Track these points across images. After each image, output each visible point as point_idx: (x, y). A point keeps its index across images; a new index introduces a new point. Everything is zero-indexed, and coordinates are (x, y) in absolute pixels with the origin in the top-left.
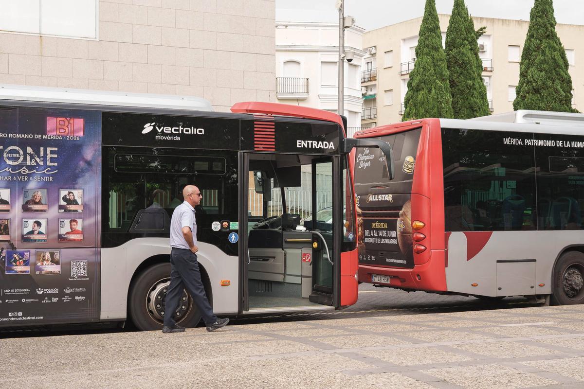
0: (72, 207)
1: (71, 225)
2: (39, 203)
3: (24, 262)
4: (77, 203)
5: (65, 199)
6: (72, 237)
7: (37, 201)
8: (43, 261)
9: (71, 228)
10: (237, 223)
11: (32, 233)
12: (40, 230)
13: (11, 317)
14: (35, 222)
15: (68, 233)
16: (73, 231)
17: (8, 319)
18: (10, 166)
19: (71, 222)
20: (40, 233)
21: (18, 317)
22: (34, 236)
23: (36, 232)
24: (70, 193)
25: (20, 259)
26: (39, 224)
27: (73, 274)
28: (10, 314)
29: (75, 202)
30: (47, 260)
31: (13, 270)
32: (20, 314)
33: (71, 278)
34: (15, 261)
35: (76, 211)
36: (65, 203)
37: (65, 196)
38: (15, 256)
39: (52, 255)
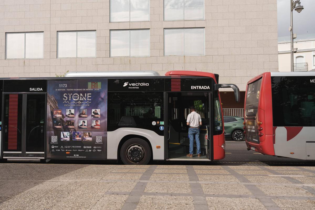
0: (96, 116)
1: (96, 122)
2: (84, 114)
3: (79, 136)
4: (98, 114)
5: (94, 113)
6: (96, 127)
7: (84, 113)
8: (86, 136)
9: (96, 124)
10: (163, 122)
11: (82, 125)
12: (85, 124)
13: (75, 156)
14: (83, 121)
15: (95, 126)
16: (97, 125)
17: (74, 157)
18: (74, 101)
19: (96, 121)
20: (85, 125)
21: (77, 156)
22: (82, 126)
23: (83, 125)
24: (95, 110)
25: (78, 135)
26: (84, 122)
27: (97, 141)
28: (74, 155)
29: (97, 114)
30: (87, 136)
31: (75, 139)
32: (78, 155)
33: (96, 143)
34: (76, 136)
35: (98, 117)
36: (94, 114)
37: (94, 111)
38: (76, 134)
39: (89, 134)
